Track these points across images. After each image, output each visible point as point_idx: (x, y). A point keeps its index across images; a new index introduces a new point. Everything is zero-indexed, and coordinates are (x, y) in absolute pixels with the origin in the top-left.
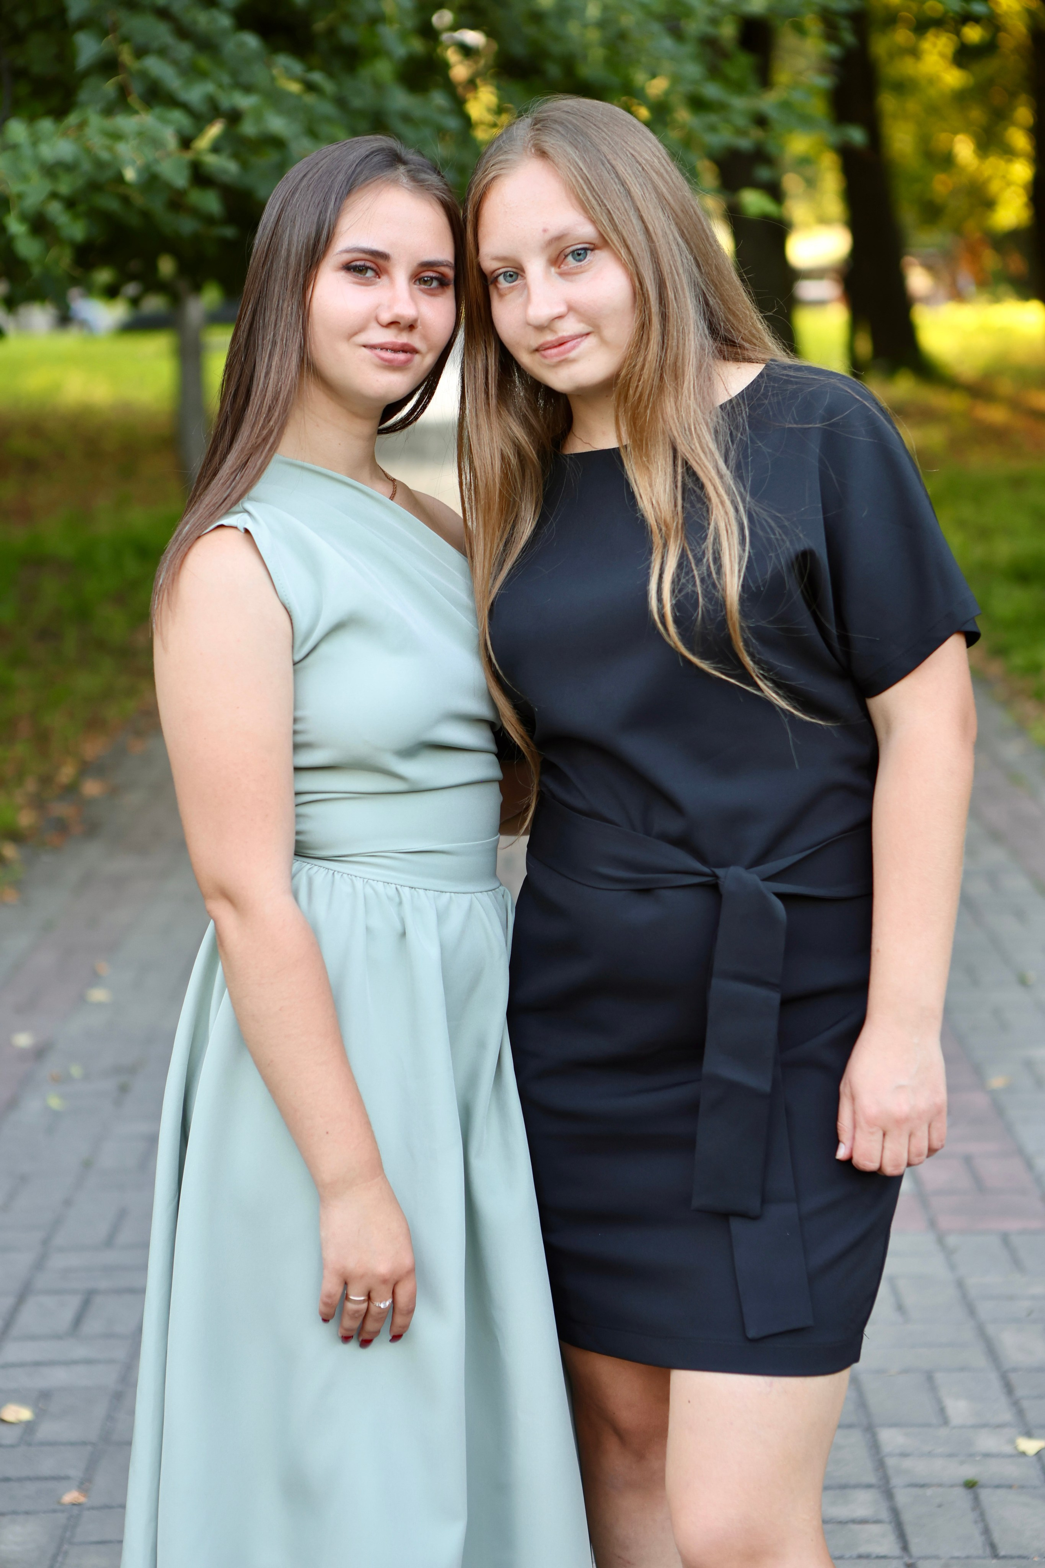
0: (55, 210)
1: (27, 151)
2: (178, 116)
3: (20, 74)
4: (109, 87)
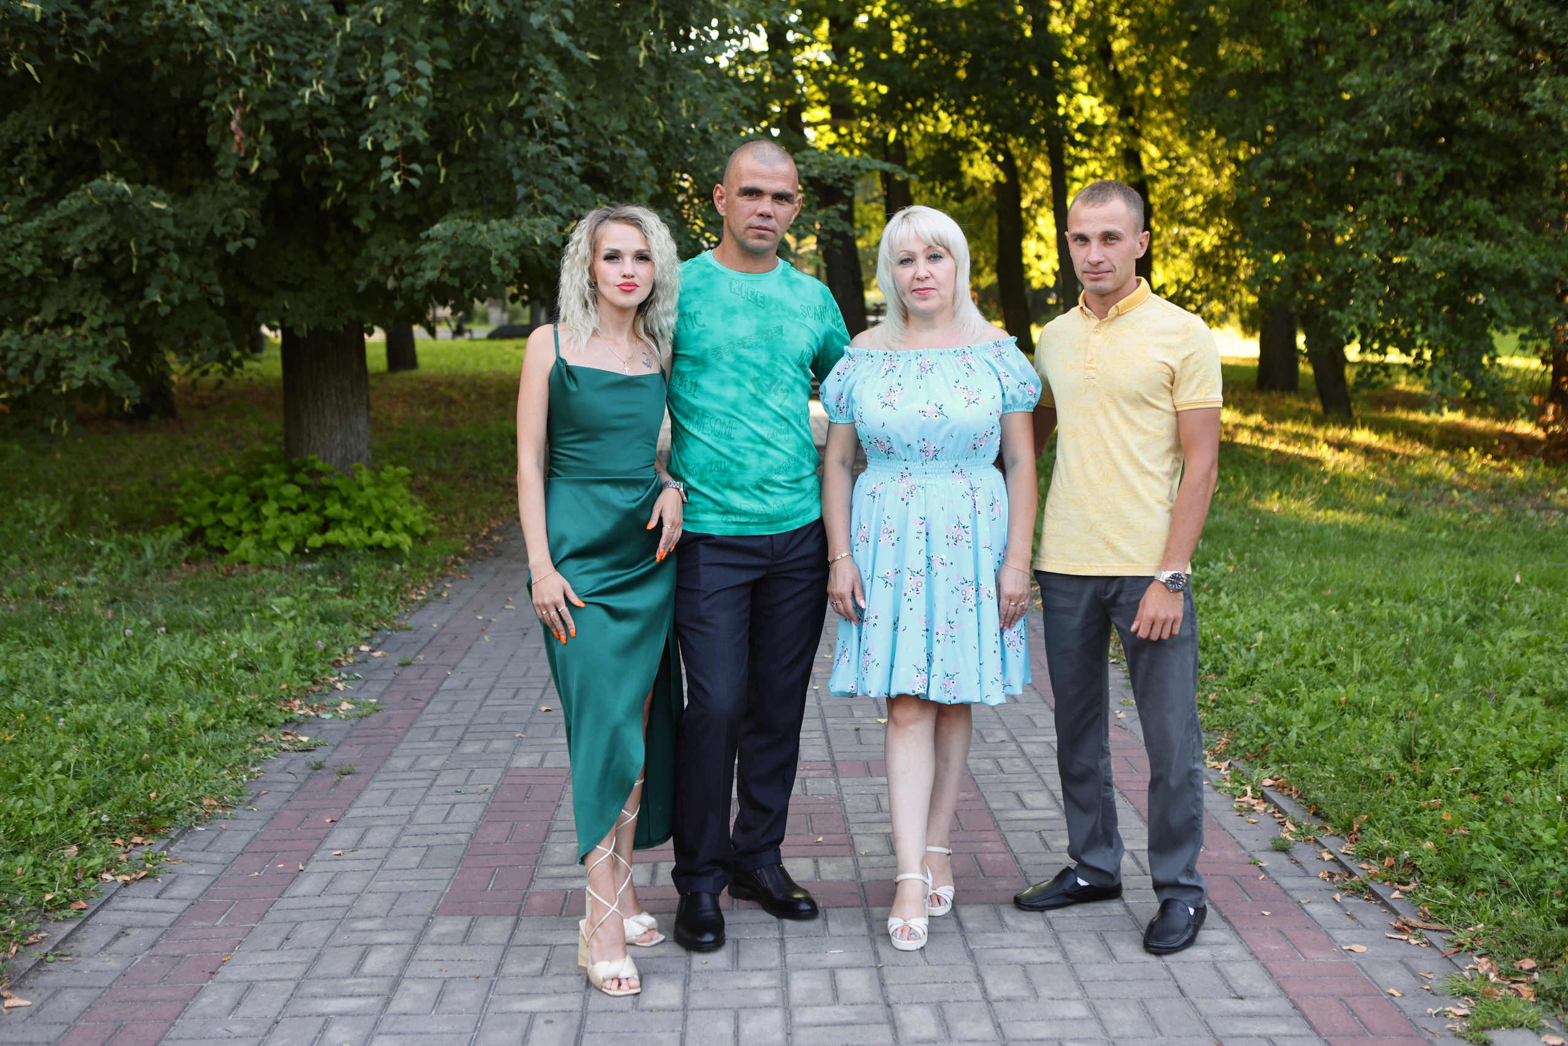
0: (508, 255)
1: (499, 232)
2: (558, 218)
3: (490, 201)
4: (530, 206)
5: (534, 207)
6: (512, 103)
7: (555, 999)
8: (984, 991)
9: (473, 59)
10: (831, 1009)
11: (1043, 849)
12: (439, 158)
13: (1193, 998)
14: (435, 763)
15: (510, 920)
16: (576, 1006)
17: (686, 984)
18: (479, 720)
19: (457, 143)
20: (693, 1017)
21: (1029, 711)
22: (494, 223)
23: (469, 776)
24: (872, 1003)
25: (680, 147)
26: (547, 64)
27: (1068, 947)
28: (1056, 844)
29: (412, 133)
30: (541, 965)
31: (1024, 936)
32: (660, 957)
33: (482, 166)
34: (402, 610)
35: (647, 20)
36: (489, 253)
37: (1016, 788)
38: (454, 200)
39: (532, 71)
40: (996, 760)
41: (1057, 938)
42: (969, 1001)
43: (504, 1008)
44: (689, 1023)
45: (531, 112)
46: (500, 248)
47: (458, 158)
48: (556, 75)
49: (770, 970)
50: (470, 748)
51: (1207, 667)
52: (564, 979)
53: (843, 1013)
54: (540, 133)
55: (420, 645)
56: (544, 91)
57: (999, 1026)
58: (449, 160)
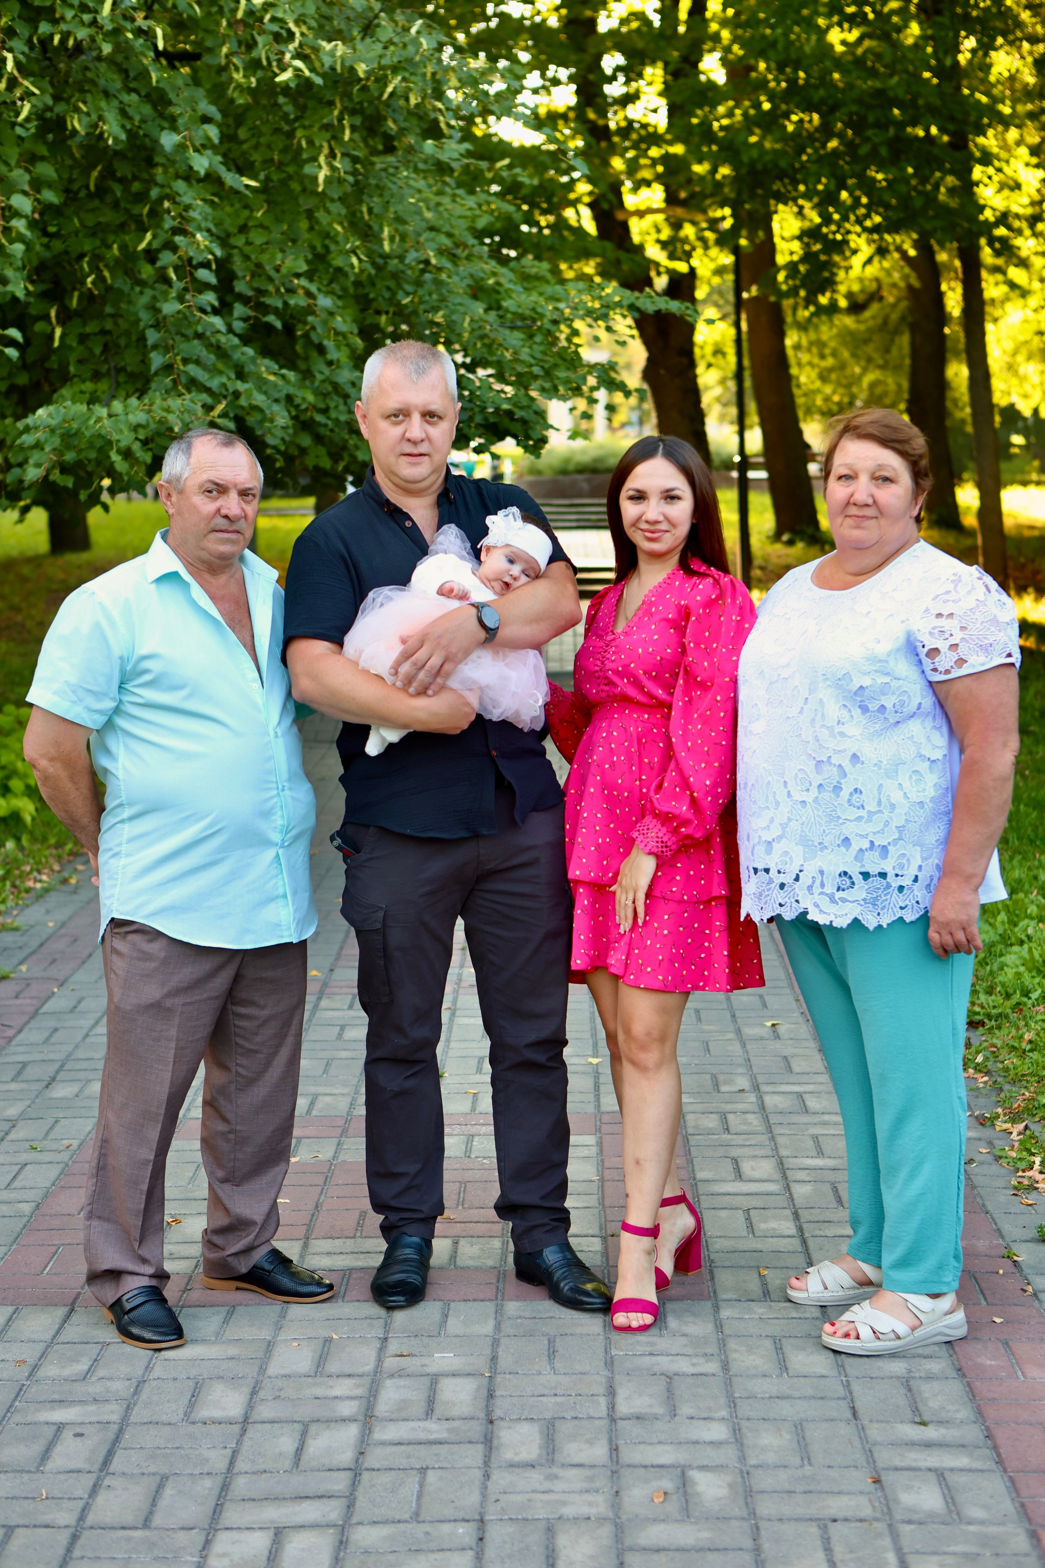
1: (122, 418)
2: (205, 397)
3: (121, 370)
4: (168, 380)
5: (175, 381)
6: (142, 246)
7: (92, 1408)
8: (612, 1407)
9: (92, 187)
10: (422, 1424)
11: (745, 1233)
12: (53, 313)
13: (866, 1422)
14: (12, 1112)
15: (61, 1312)
16: (115, 1418)
17: (254, 1393)
18: (80, 1054)
19: (76, 294)
20: (253, 1432)
21: (788, 1051)
22: (117, 406)
23: (51, 1128)
24: (472, 1418)
25: (392, 284)
26: (187, 194)
27: (733, 1356)
28: (763, 1226)
29: (9, 288)
30: (86, 1367)
31: (684, 1340)
32: (232, 1358)
33: (109, 325)
34: (10, 903)
35: (327, 127)
36: (110, 443)
37: (735, 1152)
38: (72, 369)
39: (166, 204)
40: (723, 1117)
41: (722, 1344)
42: (590, 1418)
43: (30, 1418)
44: (246, 1438)
45: (167, 258)
46: (126, 438)
47: (78, 313)
48: (199, 210)
49: (361, 1376)
50: (61, 1091)
51: (1034, 996)
52: (109, 1384)
53: (435, 1429)
54: (178, 285)
55: (27, 951)
56: (182, 232)
57: (616, 1449)
58: (65, 318)
